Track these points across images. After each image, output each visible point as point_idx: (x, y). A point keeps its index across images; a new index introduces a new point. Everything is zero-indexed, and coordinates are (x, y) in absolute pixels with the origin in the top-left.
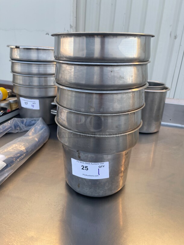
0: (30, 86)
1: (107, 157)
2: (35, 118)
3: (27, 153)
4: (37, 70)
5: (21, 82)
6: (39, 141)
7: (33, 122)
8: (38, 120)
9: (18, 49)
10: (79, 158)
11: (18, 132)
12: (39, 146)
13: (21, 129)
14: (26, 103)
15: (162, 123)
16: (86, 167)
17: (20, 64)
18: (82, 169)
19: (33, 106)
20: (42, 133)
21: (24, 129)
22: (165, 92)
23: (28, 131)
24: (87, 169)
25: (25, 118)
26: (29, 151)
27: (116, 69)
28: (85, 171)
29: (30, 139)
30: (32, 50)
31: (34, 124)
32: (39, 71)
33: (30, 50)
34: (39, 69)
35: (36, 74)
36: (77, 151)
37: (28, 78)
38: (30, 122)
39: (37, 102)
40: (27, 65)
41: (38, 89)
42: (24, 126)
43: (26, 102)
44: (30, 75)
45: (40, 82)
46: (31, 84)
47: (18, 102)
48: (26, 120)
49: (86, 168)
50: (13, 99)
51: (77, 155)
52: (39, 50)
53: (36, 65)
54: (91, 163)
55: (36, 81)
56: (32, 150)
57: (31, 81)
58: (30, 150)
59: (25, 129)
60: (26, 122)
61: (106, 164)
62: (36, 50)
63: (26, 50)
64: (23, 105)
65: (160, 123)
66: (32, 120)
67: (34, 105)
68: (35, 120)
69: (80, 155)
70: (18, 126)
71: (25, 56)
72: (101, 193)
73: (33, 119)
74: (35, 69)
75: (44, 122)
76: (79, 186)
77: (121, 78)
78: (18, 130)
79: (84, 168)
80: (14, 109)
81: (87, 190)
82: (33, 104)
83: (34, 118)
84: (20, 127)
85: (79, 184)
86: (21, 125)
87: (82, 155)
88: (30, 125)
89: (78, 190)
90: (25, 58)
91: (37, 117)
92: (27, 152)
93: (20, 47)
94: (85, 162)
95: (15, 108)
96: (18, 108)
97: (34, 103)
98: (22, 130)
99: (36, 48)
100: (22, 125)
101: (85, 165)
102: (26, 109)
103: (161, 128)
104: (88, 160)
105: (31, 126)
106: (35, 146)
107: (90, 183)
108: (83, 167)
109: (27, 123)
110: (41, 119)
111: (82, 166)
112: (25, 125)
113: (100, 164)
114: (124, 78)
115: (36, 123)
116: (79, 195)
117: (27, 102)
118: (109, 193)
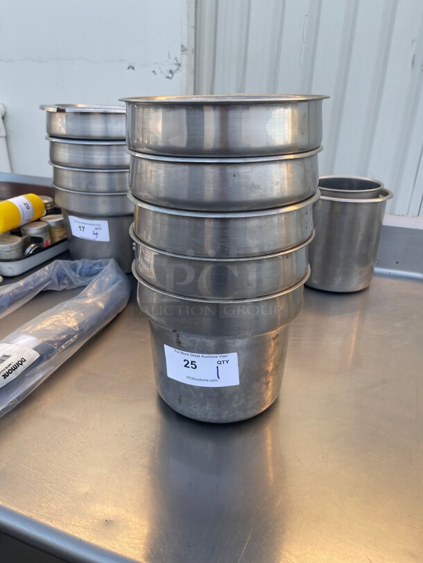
0: (90, 193)
1: (234, 344)
2: (99, 260)
3: (82, 333)
4: (106, 157)
5: (71, 185)
6: (106, 308)
7: (96, 268)
8: (106, 264)
9: (62, 113)
10: (178, 345)
11: (64, 290)
12: (106, 318)
13: (71, 283)
14: (82, 229)
15: (377, 270)
16: (192, 362)
17: (67, 145)
18: (185, 366)
19: (97, 234)
20: (113, 292)
21: (77, 282)
22: (382, 202)
23: (85, 286)
24: (194, 366)
25: (79, 259)
26: (85, 330)
27: (244, 171)
28: (190, 371)
29: (87, 304)
30: (92, 117)
31: (97, 272)
32: (108, 159)
33: (86, 117)
34: (108, 155)
35: (101, 166)
36: (174, 331)
37: (84, 175)
38: (90, 267)
39: (104, 224)
40: (81, 146)
41: (107, 199)
42: (78, 276)
43: (82, 225)
44: (89, 168)
45: (110, 182)
46: (90, 187)
47: (65, 226)
48: (83, 263)
49: (192, 364)
50: (56, 218)
51: (174, 338)
52: (108, 116)
53: (100, 147)
54: (201, 355)
55: (101, 181)
56: (92, 328)
57: (91, 182)
58: (88, 327)
59: (81, 282)
60: (82, 268)
61: (233, 357)
62: (101, 116)
63: (79, 117)
64: (76, 232)
65: (372, 269)
66: (95, 264)
67: (98, 231)
68: (101, 265)
69: (180, 339)
70: (65, 276)
71: (77, 128)
72: (226, 416)
73: (96, 261)
74: (99, 157)
75: (119, 268)
76: (180, 401)
77: (255, 187)
78: (65, 284)
79: (189, 365)
80: (57, 240)
81: (195, 407)
82: (96, 229)
83: (98, 259)
84: (68, 279)
85: (181, 396)
86: (72, 275)
87: (184, 338)
88: (91, 274)
89: (180, 408)
90: (77, 133)
91: (106, 258)
92: (81, 330)
93: (67, 110)
94: (189, 353)
95: (59, 237)
96: (65, 237)
97: (98, 227)
98: (74, 285)
99: (102, 111)
100: (74, 273)
101: (190, 359)
102: (82, 241)
103: (375, 280)
104: (196, 349)
105: (93, 277)
106: (99, 319)
107: (202, 395)
108: (186, 362)
109: (84, 270)
110: (112, 261)
111: (185, 361)
112: (80, 274)
113: (219, 357)
114: (261, 187)
115: (102, 269)
116: (181, 418)
117: (83, 225)
118: (241, 416)
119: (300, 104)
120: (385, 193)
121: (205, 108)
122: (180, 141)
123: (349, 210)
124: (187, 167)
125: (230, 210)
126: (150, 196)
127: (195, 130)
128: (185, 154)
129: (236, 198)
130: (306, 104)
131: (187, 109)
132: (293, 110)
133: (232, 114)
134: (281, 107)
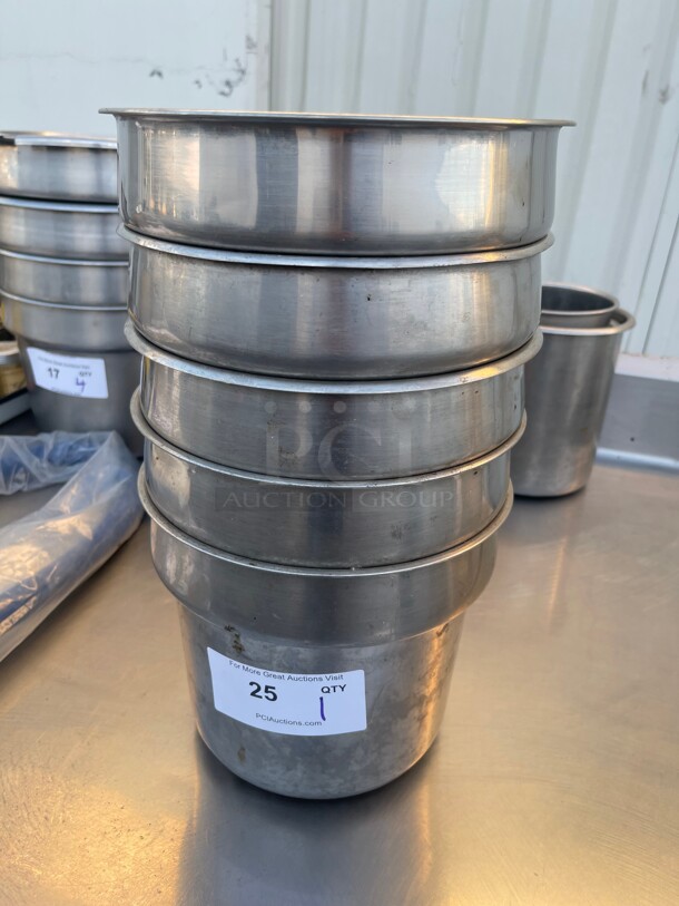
0: (69, 305)
1: (357, 653)
2: (88, 435)
3: (44, 591)
4: (99, 236)
5: (30, 289)
6: (97, 536)
7: (82, 449)
8: (102, 442)
9: (9, 148)
10: (238, 653)
11: (19, 492)
12: (96, 558)
13: (31, 479)
14: (54, 373)
15: (602, 452)
16: (267, 688)
17: (22, 211)
18: (253, 694)
19: (83, 384)
20: (111, 502)
21: (44, 476)
22: (615, 335)
23: (61, 484)
24: (271, 696)
25: (49, 430)
26: (51, 587)
27: (392, 288)
28: (262, 704)
30: (69, 155)
31: (85, 458)
32: (104, 240)
33: (56, 155)
34: (104, 232)
35: (92, 253)
36: (229, 629)
37: (57, 271)
38: (71, 448)
39: (97, 366)
40: (50, 214)
41: (100, 318)
42: (45, 465)
43: (53, 367)
44: (65, 256)
45: (109, 286)
46: (67, 294)
47: (21, 364)
48: (56, 438)
49: (266, 691)
50: (7, 349)
51: (228, 638)
52: (104, 155)
53: (86, 217)
54: (286, 675)
55: (91, 282)
56: (67, 579)
57: (71, 285)
58: (57, 579)
59: (51, 477)
60: (55, 448)
61: (355, 680)
62: (88, 154)
63: (45, 156)
64: (43, 379)
65: (594, 451)
66: (80, 442)
67: (85, 379)
68: (91, 443)
69: (242, 641)
70: (20, 465)
71: (40, 177)
72: (335, 786)
73: (82, 436)
74: (85, 236)
75: (126, 450)
76: (242, 757)
77: (413, 325)
78: (19, 481)
79: (260, 693)
80: (10, 390)
81: (274, 772)
82: (82, 374)
83: (85, 431)
84: (26, 471)
85: (243, 749)
86: (34, 465)
87: (252, 644)
88: (73, 460)
89: (240, 770)
90: (41, 185)
91: (101, 429)
92: (43, 587)
93: (19, 141)
94: (262, 671)
95: (14, 385)
96: (24, 385)
97: (84, 370)
98: (38, 481)
99: (90, 144)
100: (37, 460)
101: (263, 680)
102: (56, 397)
103: (597, 471)
104: (275, 663)
105: (77, 466)
106: (81, 560)
107: (287, 751)
108: (255, 687)
109: (58, 453)
110: (111, 437)
111: (252, 684)
112: (50, 460)
113: (326, 680)
114: (429, 325)
115: (93, 452)
116: (243, 785)
117: (58, 367)
118: (370, 784)
119: (514, 134)
120: (621, 318)
121: (301, 133)
122: (242, 213)
123: (556, 346)
124: (256, 276)
125: (358, 376)
126: (173, 337)
127: (275, 186)
128: (255, 244)
129: (369, 349)
130: (527, 135)
131: (258, 135)
132: (498, 147)
133: (360, 150)
134: (472, 137)
